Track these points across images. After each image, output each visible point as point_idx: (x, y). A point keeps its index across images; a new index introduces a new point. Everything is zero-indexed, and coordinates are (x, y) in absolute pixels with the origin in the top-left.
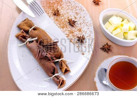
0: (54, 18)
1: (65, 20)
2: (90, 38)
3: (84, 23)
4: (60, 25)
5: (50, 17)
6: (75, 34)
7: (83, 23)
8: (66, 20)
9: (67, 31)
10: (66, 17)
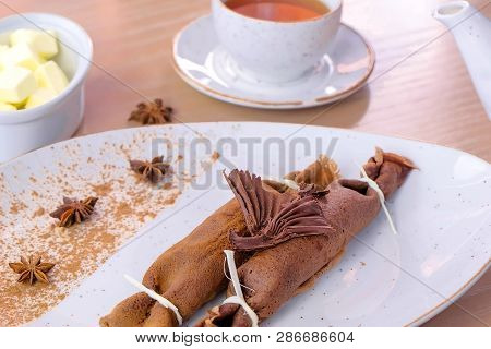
0: (64, 279)
1: (63, 244)
2: (134, 147)
3: (64, 180)
4: (99, 251)
5: (62, 297)
6: (129, 197)
7: (63, 184)
8: (59, 240)
9: (124, 222)
10: (47, 245)
